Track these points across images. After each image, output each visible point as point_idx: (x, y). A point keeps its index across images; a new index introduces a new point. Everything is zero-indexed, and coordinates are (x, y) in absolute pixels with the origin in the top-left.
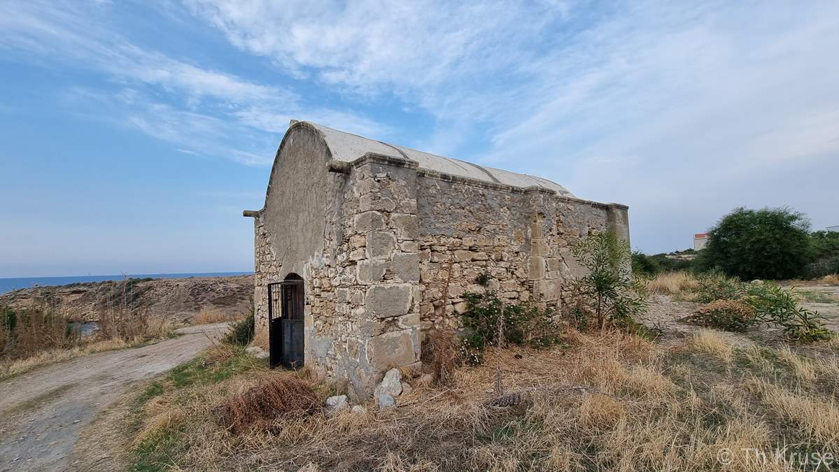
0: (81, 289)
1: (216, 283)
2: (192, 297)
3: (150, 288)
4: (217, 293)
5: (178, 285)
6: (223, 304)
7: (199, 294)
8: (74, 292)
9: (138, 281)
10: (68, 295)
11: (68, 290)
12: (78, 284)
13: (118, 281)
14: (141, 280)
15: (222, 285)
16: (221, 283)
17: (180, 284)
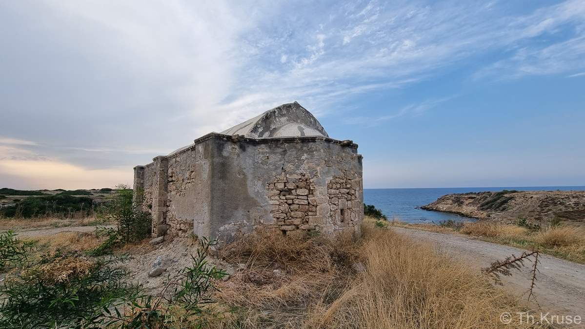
0: (473, 196)
1: (568, 198)
2: (539, 208)
3: (511, 198)
4: (566, 207)
5: (532, 197)
6: (567, 217)
7: (547, 206)
8: (469, 198)
9: (506, 192)
10: (467, 200)
11: (466, 196)
12: (472, 193)
13: (493, 192)
14: (508, 192)
15: (573, 200)
16: (573, 197)
17: (535, 196)
